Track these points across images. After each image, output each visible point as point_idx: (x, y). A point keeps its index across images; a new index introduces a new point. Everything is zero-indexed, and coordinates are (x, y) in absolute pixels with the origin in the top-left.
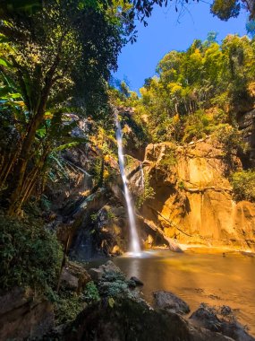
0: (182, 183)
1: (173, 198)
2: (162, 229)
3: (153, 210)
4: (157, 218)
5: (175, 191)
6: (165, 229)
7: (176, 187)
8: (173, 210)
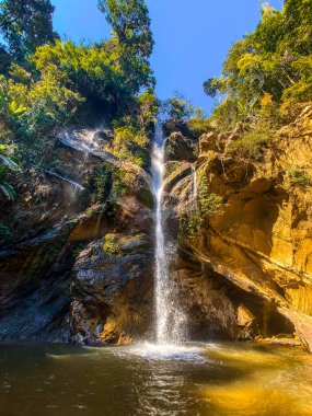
0: (298, 175)
1: (286, 212)
2: (281, 292)
3: (242, 249)
4: (259, 266)
5: (285, 195)
6: (290, 291)
7: (286, 185)
8: (297, 243)
